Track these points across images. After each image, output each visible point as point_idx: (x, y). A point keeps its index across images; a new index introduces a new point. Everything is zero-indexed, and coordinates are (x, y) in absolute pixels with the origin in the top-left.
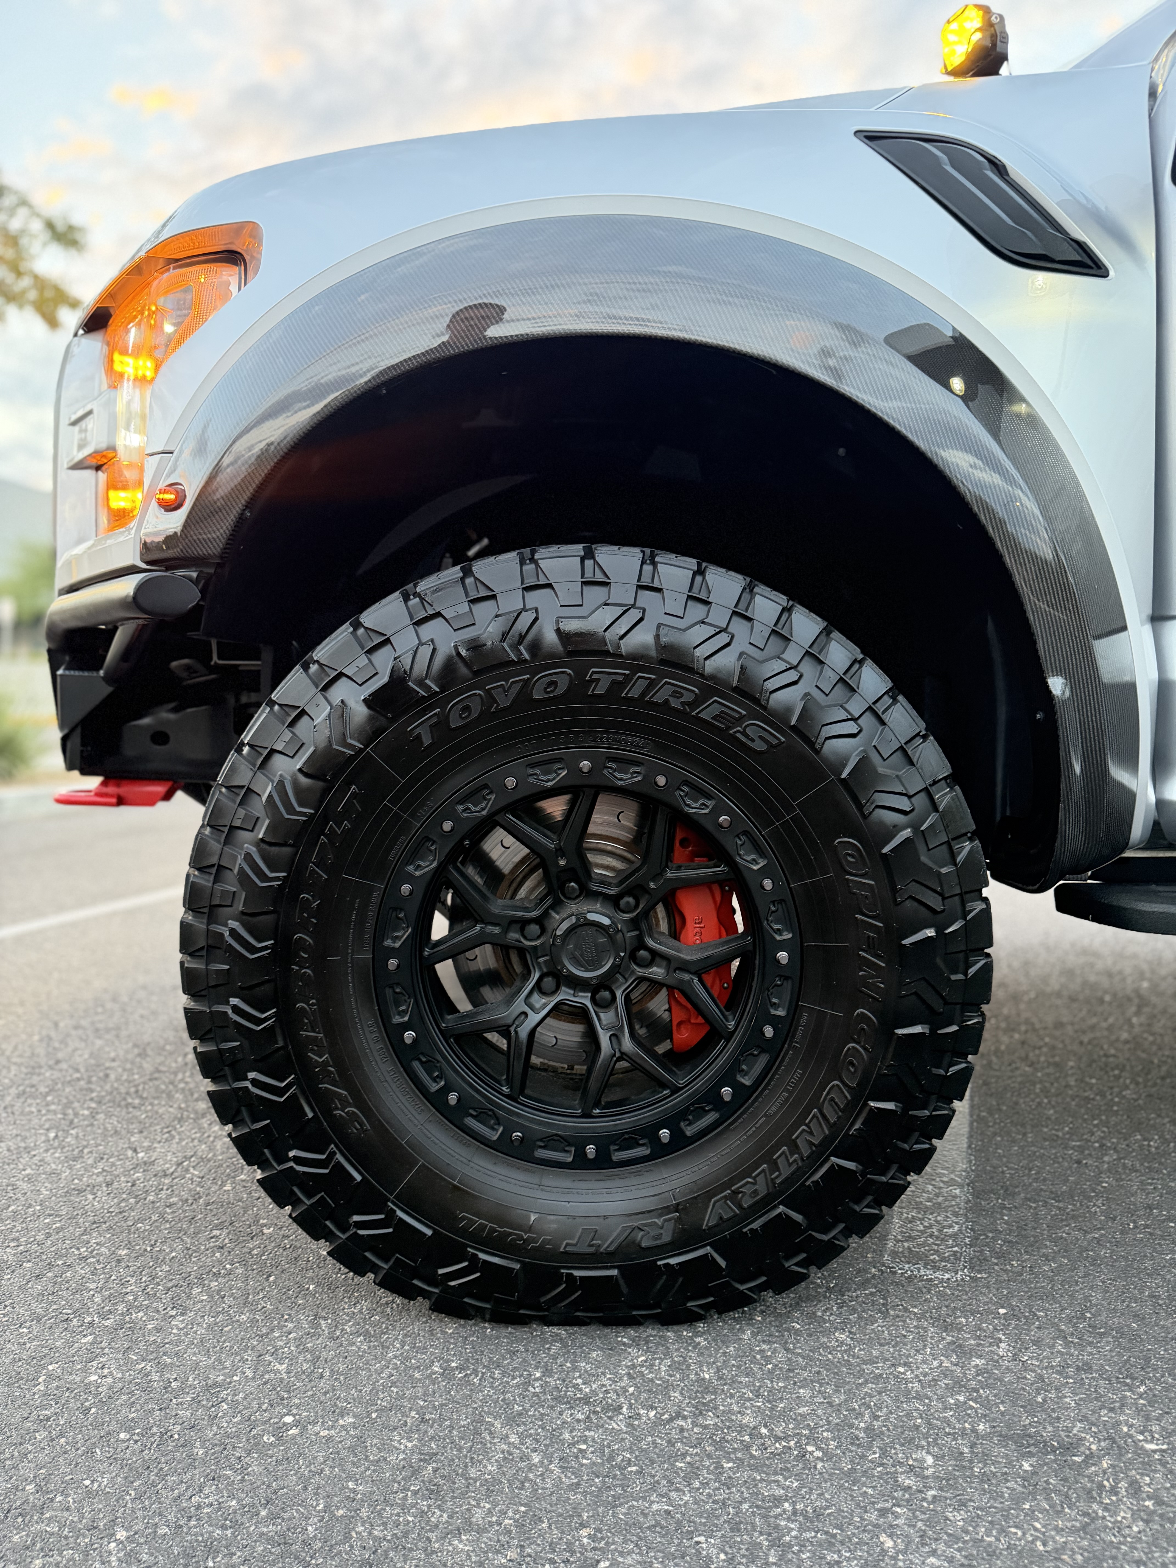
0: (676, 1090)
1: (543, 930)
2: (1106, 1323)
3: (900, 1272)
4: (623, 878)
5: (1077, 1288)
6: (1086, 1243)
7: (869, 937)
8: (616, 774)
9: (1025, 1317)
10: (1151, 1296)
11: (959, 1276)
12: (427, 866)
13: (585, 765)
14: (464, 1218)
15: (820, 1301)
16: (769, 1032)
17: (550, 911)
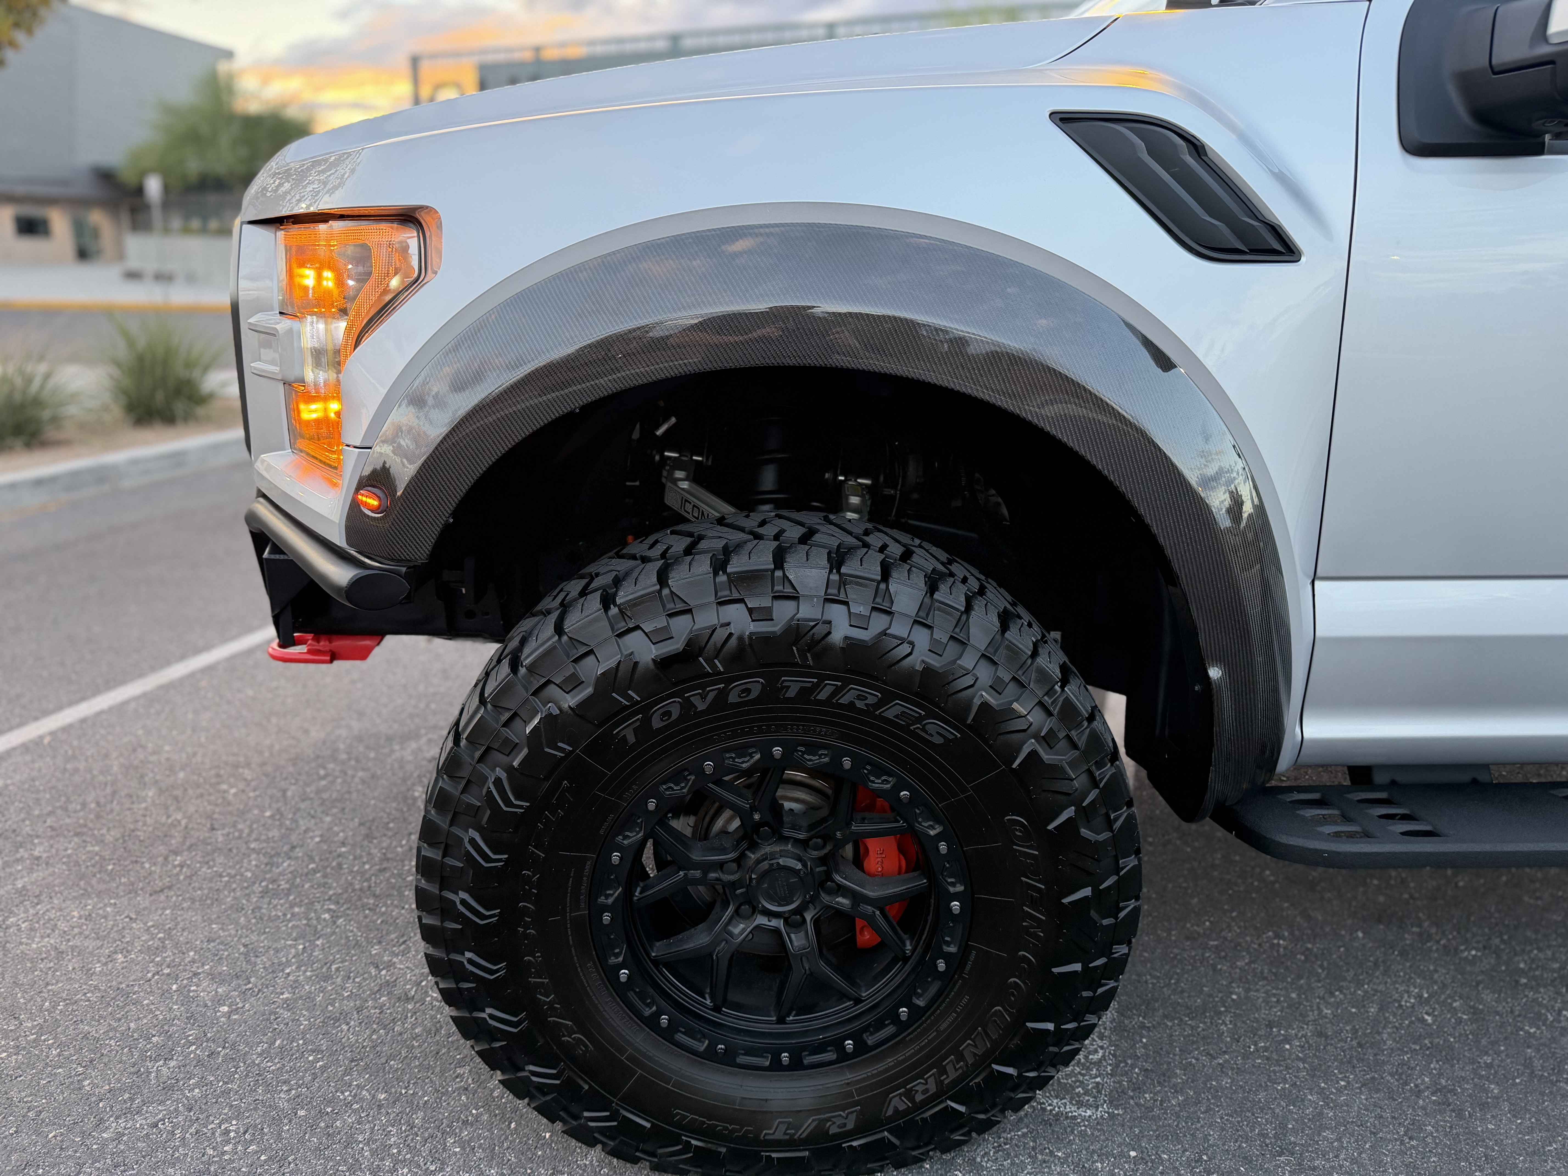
0: (858, 1001)
1: (741, 870)
2: (1219, 1167)
3: (1049, 1108)
5: (1199, 1125)
6: (1211, 1071)
7: (1032, 896)
8: (805, 756)
9: (1153, 1161)
10: (1261, 1134)
11: (1099, 1113)
12: (635, 836)
13: (777, 750)
14: (678, 1114)
15: (980, 1145)
16: (941, 965)
17: (747, 852)
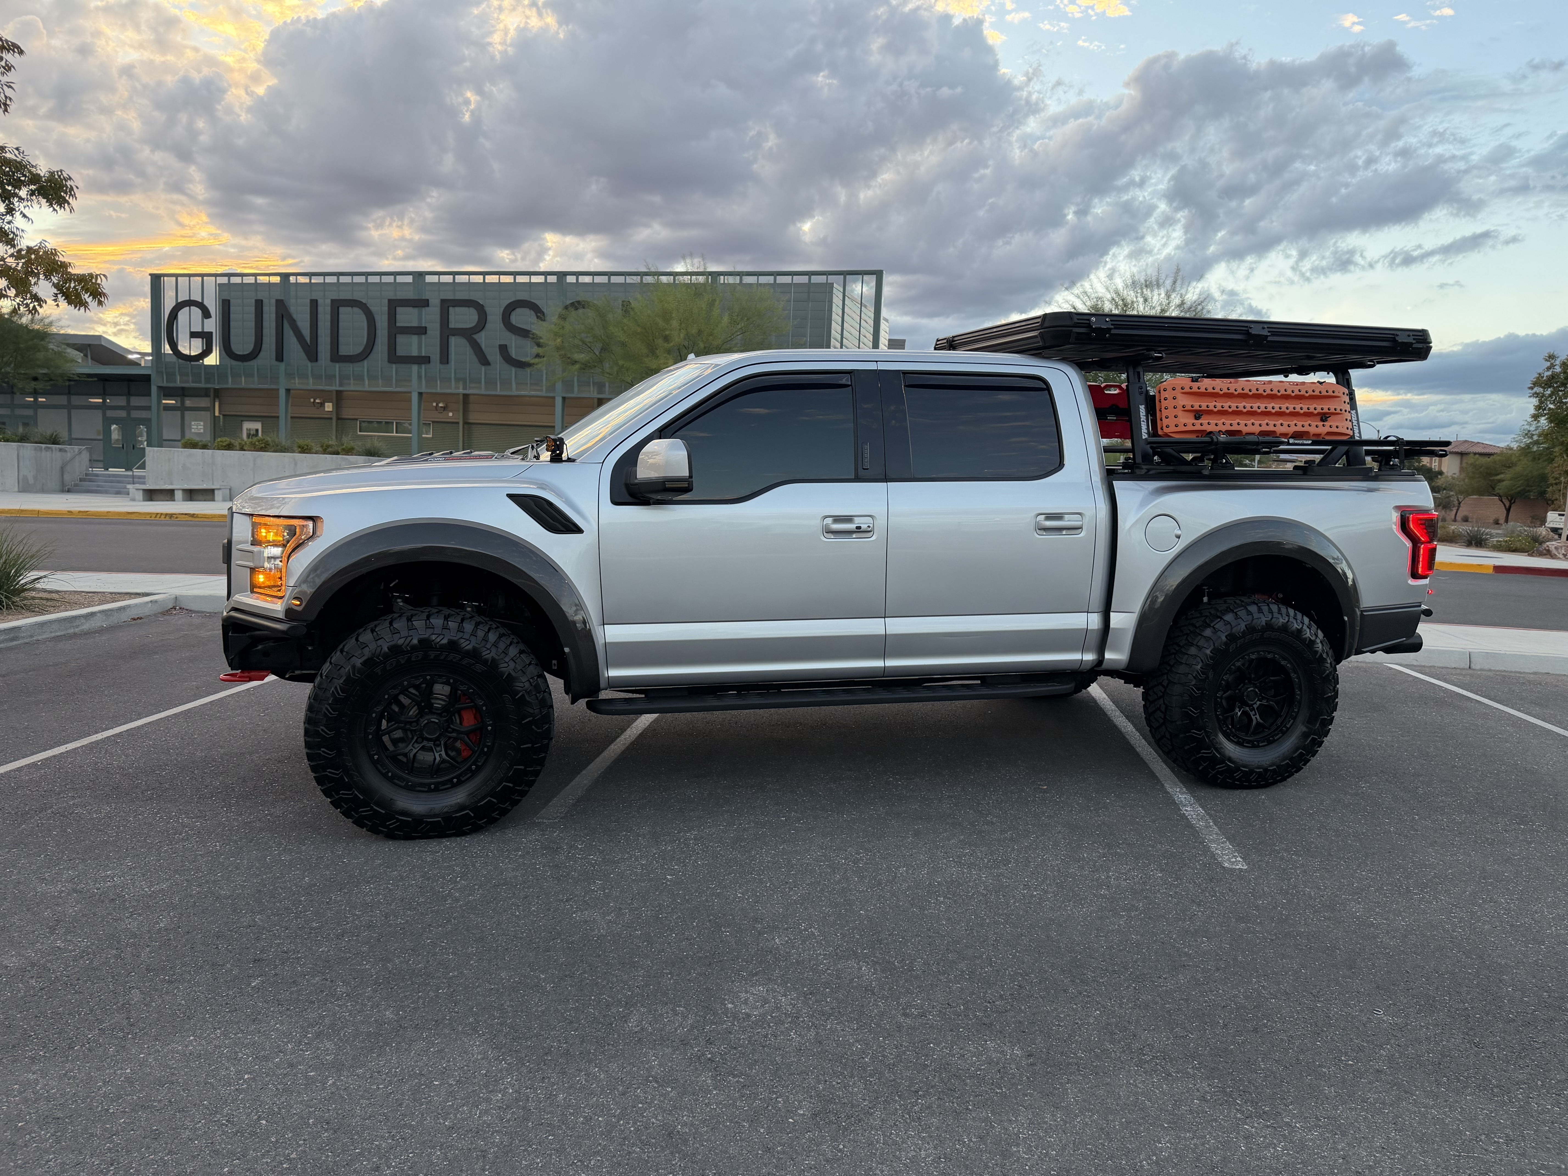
0: (460, 769)
1: (418, 725)
4: (444, 707)
12: (379, 709)
13: (428, 677)
14: (393, 808)
16: (486, 750)
17: (420, 718)
